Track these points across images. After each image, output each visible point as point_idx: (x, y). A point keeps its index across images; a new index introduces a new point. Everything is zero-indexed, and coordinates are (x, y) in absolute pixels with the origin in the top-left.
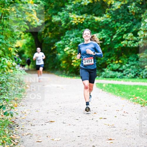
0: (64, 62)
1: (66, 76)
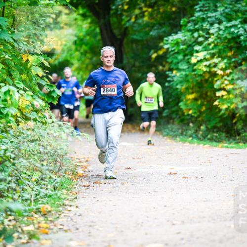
0: (191, 97)
1: (195, 140)
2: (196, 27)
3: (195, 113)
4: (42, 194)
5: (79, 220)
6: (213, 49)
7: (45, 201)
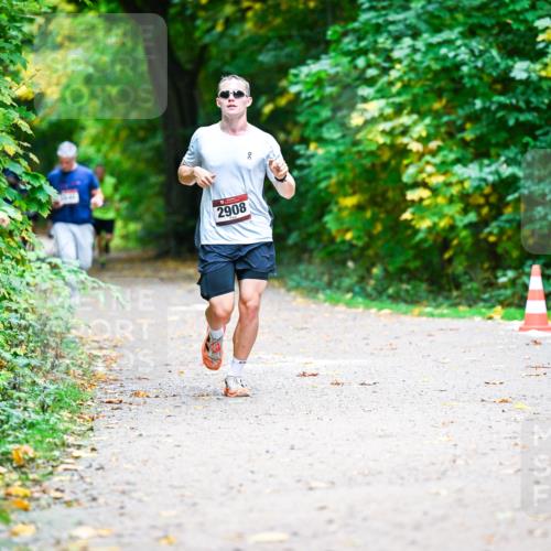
2: (363, 44)
3: (359, 238)
4: (14, 421)
5: (97, 479)
6: (399, 94)
7: (21, 436)
